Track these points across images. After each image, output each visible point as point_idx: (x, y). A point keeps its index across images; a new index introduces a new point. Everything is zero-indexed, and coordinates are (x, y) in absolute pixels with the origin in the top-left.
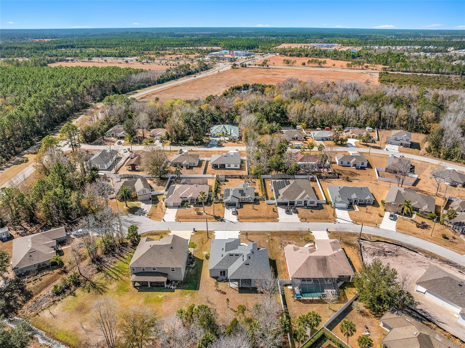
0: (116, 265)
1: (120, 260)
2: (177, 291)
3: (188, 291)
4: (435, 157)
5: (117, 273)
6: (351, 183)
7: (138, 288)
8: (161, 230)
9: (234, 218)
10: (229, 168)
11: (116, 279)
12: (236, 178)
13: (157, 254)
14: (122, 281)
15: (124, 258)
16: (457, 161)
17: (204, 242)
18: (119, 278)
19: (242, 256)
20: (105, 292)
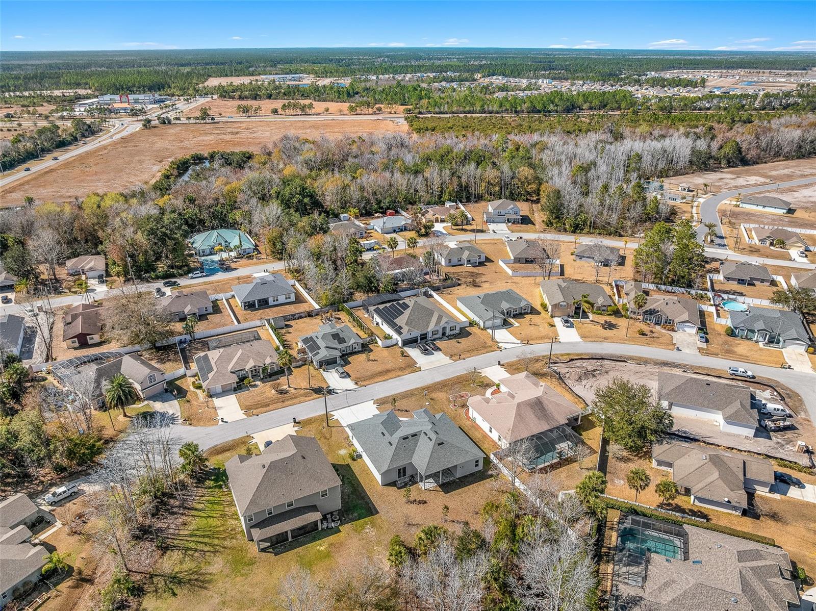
0: (191, 527)
1: (192, 516)
2: (346, 528)
3: (362, 521)
4: (560, 231)
5: (206, 540)
6: (480, 288)
7: (271, 550)
8: (230, 439)
9: (348, 384)
10: (276, 303)
11: (212, 552)
12: (301, 317)
13: (284, 476)
14: (229, 551)
15: (196, 510)
16: (589, 233)
17: (328, 436)
18: (218, 548)
19: (423, 435)
20: (209, 582)
